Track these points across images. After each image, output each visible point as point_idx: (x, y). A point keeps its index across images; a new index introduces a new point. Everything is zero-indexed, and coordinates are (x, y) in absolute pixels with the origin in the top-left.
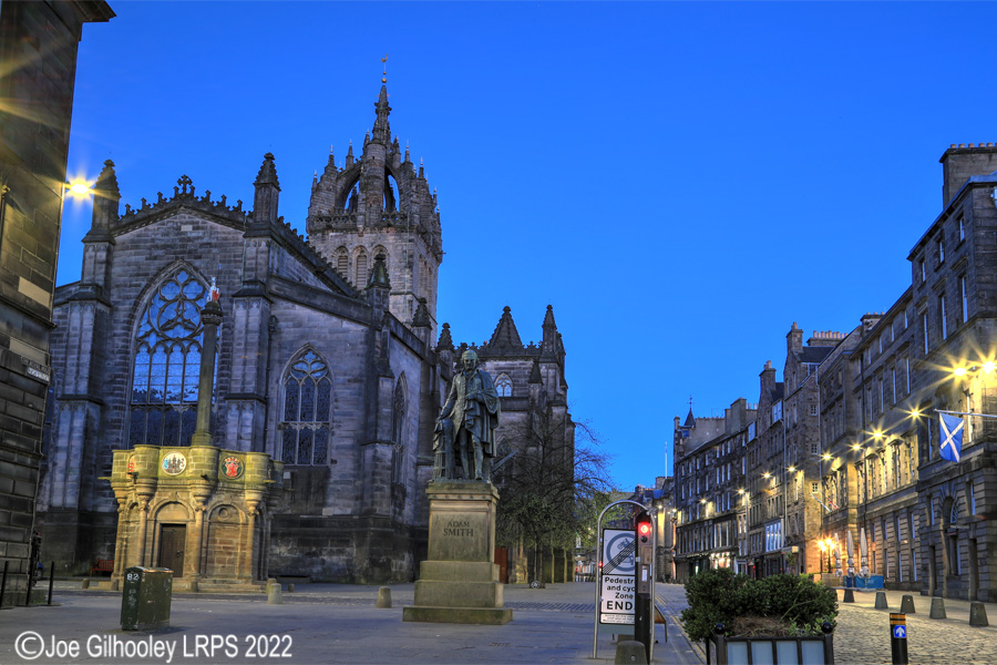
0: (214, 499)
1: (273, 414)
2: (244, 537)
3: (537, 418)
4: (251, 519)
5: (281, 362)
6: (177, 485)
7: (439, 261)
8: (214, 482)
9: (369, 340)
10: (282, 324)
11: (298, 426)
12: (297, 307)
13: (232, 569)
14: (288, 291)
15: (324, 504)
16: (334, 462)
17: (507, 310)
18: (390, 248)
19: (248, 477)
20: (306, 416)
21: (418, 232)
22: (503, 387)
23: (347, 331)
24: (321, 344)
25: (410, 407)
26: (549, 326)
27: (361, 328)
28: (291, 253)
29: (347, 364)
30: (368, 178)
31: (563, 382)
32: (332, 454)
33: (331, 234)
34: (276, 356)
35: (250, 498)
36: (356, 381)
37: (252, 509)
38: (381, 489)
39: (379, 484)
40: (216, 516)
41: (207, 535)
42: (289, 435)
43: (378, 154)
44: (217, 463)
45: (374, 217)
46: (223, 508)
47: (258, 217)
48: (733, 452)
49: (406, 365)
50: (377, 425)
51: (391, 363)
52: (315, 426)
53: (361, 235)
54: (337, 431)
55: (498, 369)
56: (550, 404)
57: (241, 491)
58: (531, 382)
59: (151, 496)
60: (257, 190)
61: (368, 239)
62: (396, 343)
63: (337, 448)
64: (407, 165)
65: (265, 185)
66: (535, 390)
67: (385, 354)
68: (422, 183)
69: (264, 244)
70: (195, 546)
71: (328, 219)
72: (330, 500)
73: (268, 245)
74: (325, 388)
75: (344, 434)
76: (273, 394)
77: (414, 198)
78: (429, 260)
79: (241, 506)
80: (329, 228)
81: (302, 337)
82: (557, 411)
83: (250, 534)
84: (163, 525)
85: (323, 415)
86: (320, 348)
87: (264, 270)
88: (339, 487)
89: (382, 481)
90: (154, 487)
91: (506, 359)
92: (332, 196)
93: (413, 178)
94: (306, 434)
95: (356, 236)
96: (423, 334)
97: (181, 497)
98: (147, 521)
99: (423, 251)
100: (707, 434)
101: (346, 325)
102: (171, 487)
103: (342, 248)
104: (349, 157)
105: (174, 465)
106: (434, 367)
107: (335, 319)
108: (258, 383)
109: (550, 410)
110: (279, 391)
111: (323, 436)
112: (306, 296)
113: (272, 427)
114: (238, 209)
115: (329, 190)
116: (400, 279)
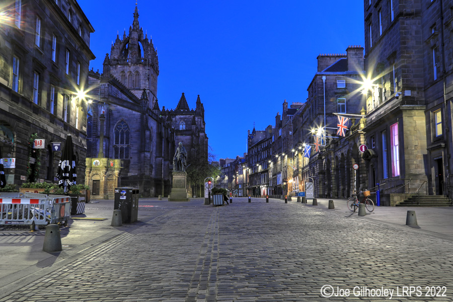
0: (107, 173)
1: (111, 142)
2: (115, 183)
3: (195, 138)
4: (117, 178)
5: (113, 125)
6: (97, 169)
7: (158, 74)
8: (108, 168)
9: (142, 117)
10: (113, 112)
11: (119, 146)
12: (118, 106)
13: (112, 193)
14: (115, 101)
15: (128, 172)
16: (131, 158)
17: (183, 94)
18: (141, 72)
19: (116, 166)
20: (122, 142)
21: (151, 65)
22: (182, 125)
23: (134, 114)
24: (126, 119)
25: (154, 138)
26: (199, 103)
27: (139, 113)
28: (114, 86)
29: (134, 126)
30: (132, 45)
31: (204, 122)
32: (130, 155)
33: (119, 66)
34: (112, 122)
35: (117, 172)
36: (138, 131)
37: (117, 175)
38: (146, 167)
39: (146, 165)
40: (108, 177)
41: (106, 183)
42: (116, 149)
43: (135, 35)
44: (108, 163)
45: (135, 60)
46: (110, 175)
47: (104, 76)
48: (268, 146)
49: (153, 124)
50: (145, 146)
51: (149, 125)
52: (125, 146)
53: (130, 67)
54: (132, 148)
55: (181, 118)
56: (199, 132)
57: (114, 170)
58: (192, 125)
59: (90, 172)
60: (104, 66)
61: (132, 68)
62: (150, 117)
63: (133, 153)
64: (146, 40)
65: (106, 64)
66: (194, 127)
67: (147, 122)
68: (151, 45)
69: (107, 85)
70: (103, 186)
71: (118, 61)
72: (130, 171)
73: (108, 85)
74: (128, 133)
75: (135, 149)
76: (111, 136)
77: (149, 53)
78: (154, 75)
79: (114, 174)
80: (118, 64)
81: (120, 116)
82: (201, 134)
83: (117, 183)
84: (93, 181)
85: (127, 142)
86: (126, 120)
87: (107, 94)
88: (133, 166)
89: (147, 164)
90: (91, 170)
91: (183, 115)
92: (119, 51)
93: (148, 45)
94: (122, 149)
95: (128, 67)
96: (157, 112)
97: (98, 172)
98: (89, 179)
99: (152, 72)
100: (260, 138)
101: (134, 112)
102: (96, 170)
103: (123, 72)
104: (124, 35)
105: (96, 163)
106: (161, 124)
107: (130, 111)
108: (107, 132)
109: (199, 134)
110: (113, 135)
111: (127, 149)
112: (121, 102)
113: (111, 146)
114: (97, 72)
115: (117, 48)
116: (145, 84)
